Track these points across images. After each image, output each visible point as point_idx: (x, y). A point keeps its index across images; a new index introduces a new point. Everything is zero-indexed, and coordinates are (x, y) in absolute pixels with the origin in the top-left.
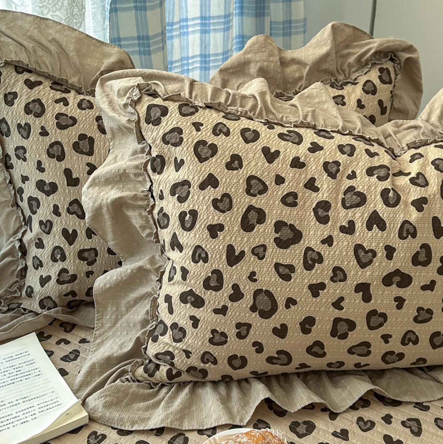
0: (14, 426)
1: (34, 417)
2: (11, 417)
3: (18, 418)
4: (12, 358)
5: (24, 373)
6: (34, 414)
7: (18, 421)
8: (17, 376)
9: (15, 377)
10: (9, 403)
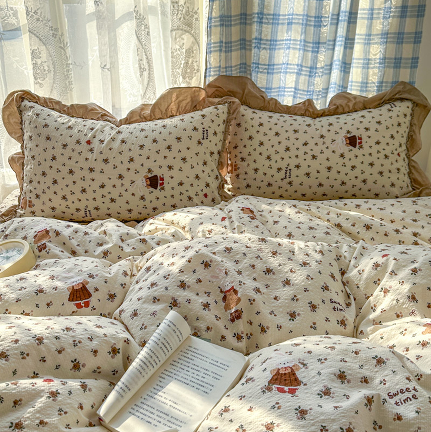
0: (142, 419)
1: (158, 424)
2: (152, 410)
3: (151, 415)
4: (215, 363)
5: (203, 382)
6: (160, 422)
7: (149, 417)
8: (196, 381)
9: (194, 380)
10: (165, 398)
